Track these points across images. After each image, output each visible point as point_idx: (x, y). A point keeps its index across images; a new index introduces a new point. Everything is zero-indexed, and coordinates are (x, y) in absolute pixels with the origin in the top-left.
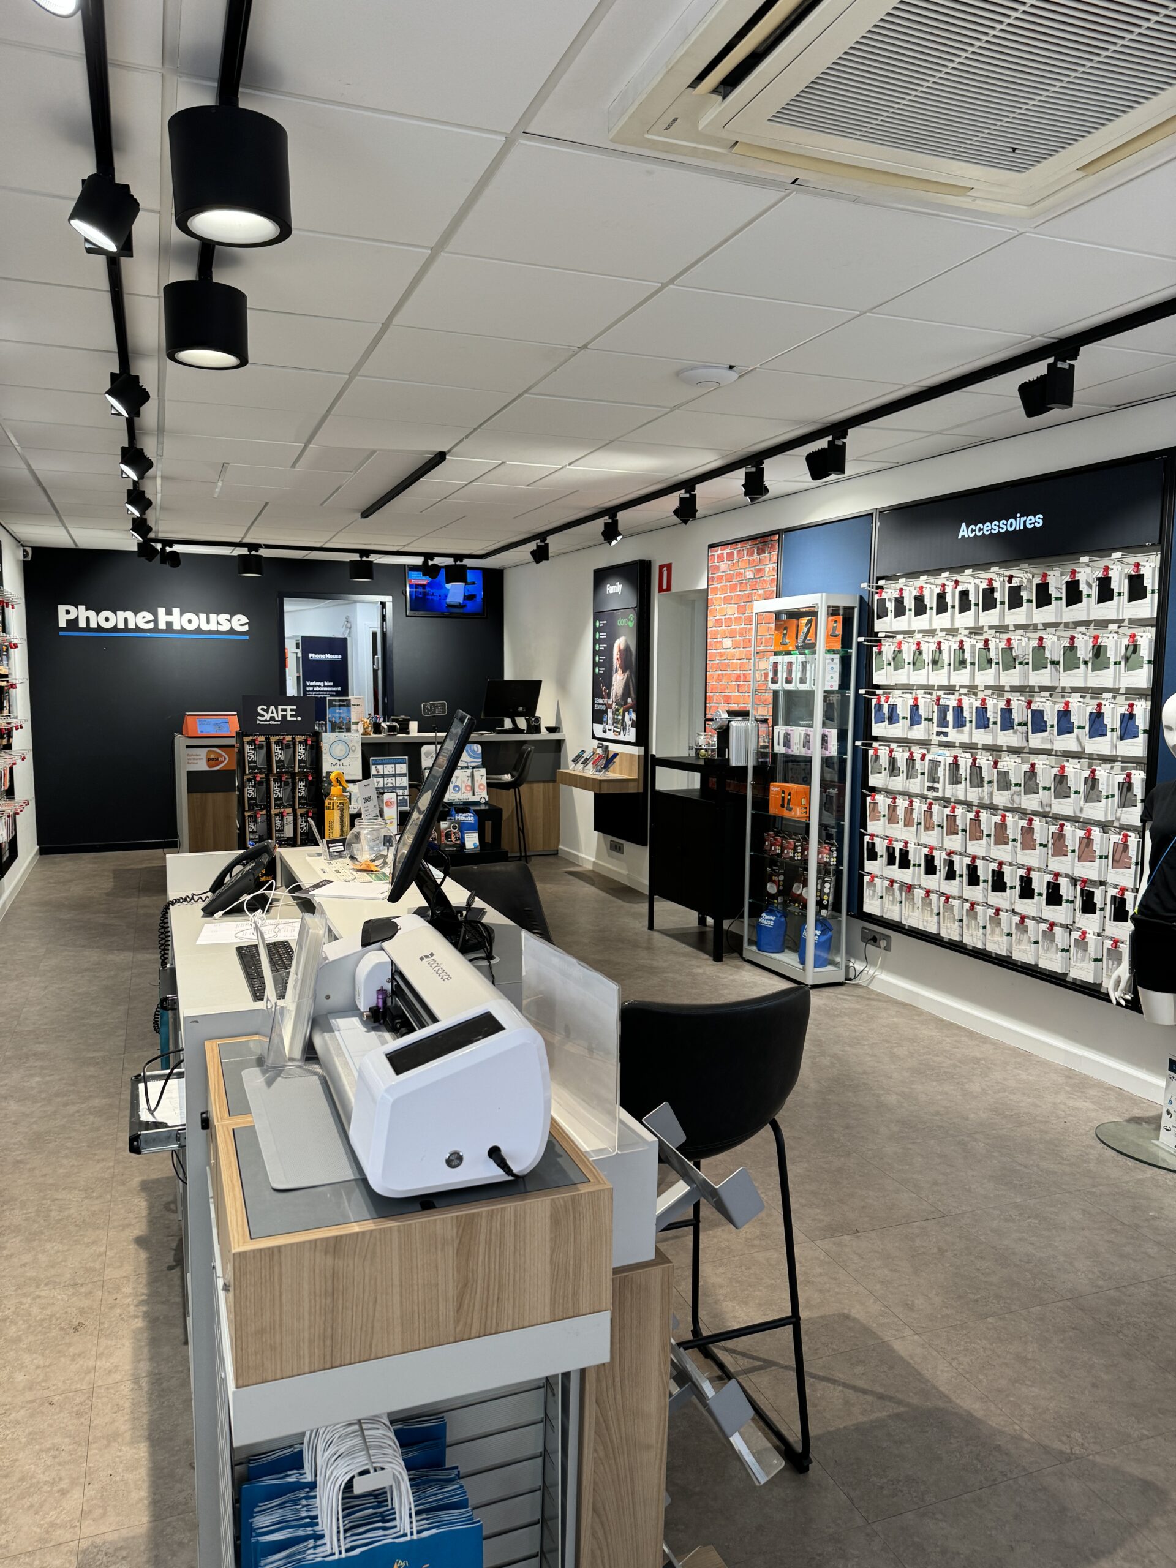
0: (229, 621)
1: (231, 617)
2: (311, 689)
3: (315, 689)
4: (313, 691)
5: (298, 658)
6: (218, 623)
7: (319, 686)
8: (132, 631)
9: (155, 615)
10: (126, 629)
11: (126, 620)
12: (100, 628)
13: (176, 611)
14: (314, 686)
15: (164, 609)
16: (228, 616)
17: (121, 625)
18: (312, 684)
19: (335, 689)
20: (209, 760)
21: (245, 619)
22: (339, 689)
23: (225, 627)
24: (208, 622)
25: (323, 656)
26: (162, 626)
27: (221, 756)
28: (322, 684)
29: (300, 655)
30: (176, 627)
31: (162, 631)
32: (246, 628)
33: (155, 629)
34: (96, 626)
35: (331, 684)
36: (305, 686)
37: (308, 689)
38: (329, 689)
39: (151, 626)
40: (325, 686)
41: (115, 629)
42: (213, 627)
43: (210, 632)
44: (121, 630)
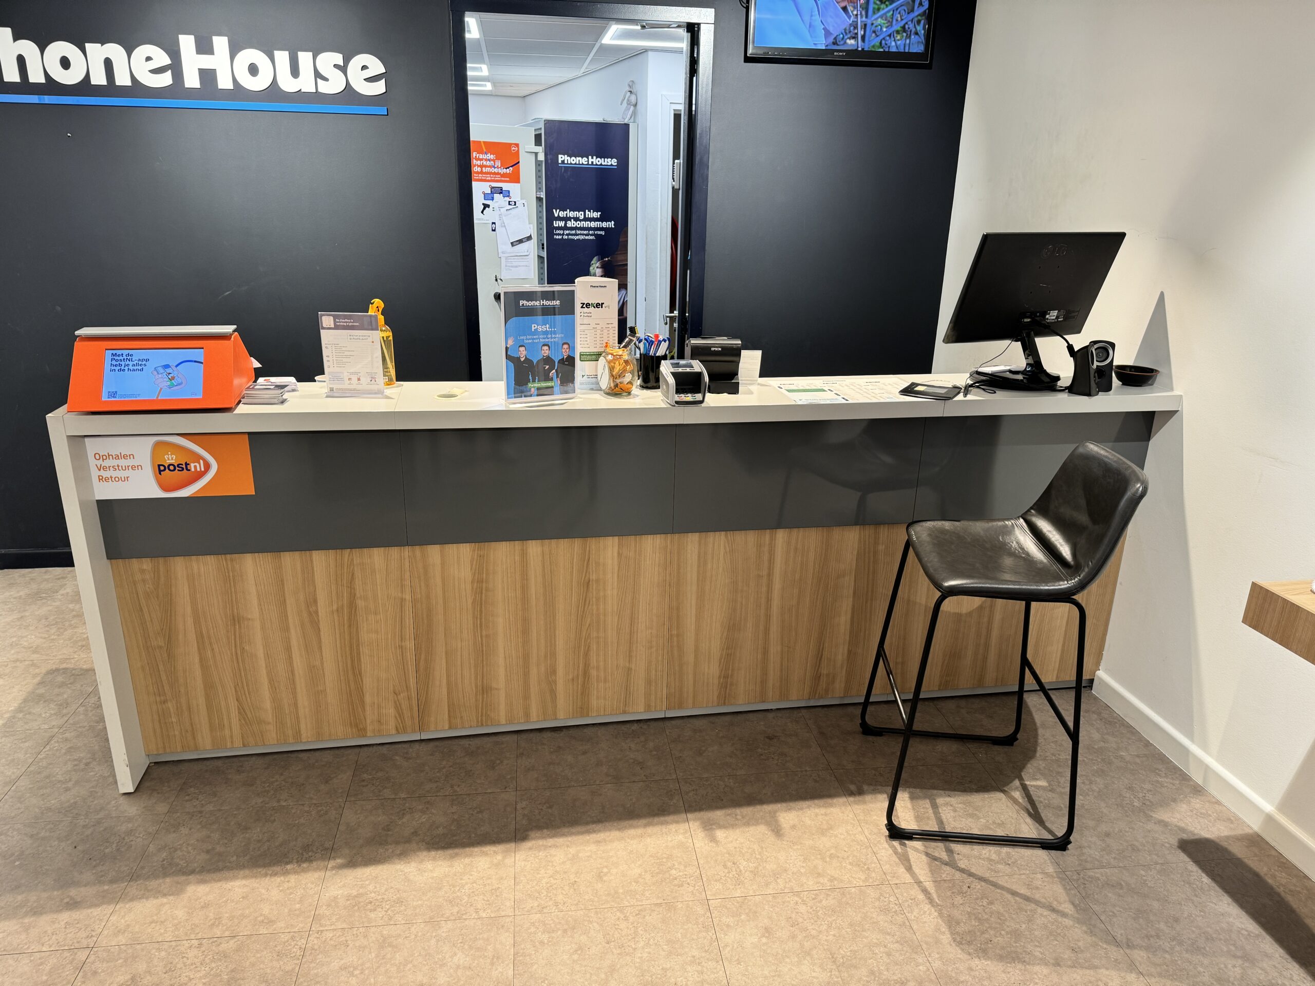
0: (343, 69)
1: (347, 60)
2: (562, 224)
3: (569, 224)
4: (565, 228)
5: (538, 163)
6: (318, 75)
7: (576, 219)
8: (123, 91)
9: (174, 53)
10: (111, 88)
11: (108, 64)
12: (51, 86)
13: (221, 43)
14: (567, 219)
15: (191, 39)
16: (338, 58)
17: (99, 78)
18: (562, 214)
19: (605, 225)
20: (160, 469)
21: (376, 66)
22: (611, 224)
23: (334, 85)
24: (295, 72)
25: (584, 161)
26: (192, 80)
27: (198, 458)
28: (580, 215)
29: (541, 157)
30: (224, 82)
31: (191, 93)
32: (380, 88)
33: (177, 88)
34: (42, 80)
35: (596, 215)
36: (550, 218)
37: (556, 224)
38: (593, 224)
39: (166, 79)
40: (586, 219)
41: (85, 87)
42: (306, 83)
43: (299, 96)
44: (98, 91)
